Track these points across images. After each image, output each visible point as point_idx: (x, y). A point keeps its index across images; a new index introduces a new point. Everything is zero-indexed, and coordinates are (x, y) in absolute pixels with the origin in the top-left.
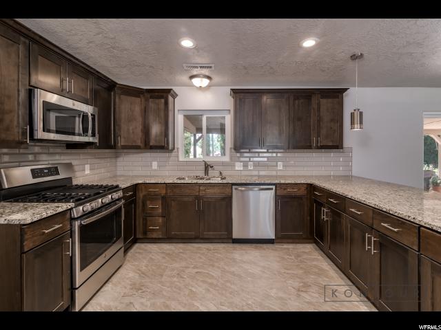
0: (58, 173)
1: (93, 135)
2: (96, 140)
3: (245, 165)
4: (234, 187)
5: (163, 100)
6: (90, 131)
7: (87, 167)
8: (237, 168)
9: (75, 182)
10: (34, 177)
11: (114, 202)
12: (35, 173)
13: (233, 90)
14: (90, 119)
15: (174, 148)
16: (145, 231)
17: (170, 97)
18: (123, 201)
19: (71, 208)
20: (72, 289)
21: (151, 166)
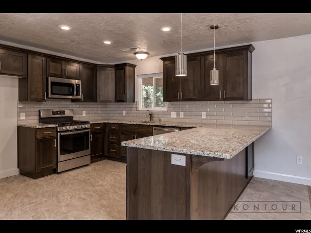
0: (64, 113)
1: (78, 95)
2: (80, 97)
3: (178, 115)
4: (154, 128)
5: (123, 70)
6: (75, 93)
7: (84, 113)
8: (172, 117)
10: (53, 114)
11: (86, 128)
13: (161, 59)
14: (75, 87)
15: (134, 102)
16: (109, 152)
17: (127, 68)
18: (90, 130)
19: (57, 127)
20: (57, 162)
21: (122, 114)
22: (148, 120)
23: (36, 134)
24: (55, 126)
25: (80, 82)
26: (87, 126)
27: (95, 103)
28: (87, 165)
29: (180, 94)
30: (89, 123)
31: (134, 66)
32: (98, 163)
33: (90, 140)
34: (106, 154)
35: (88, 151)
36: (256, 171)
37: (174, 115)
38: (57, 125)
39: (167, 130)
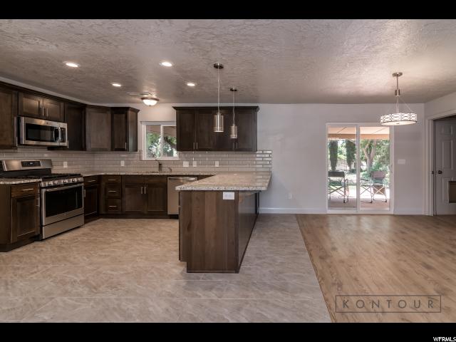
0: (40, 165)
1: (63, 141)
2: (66, 144)
3: (191, 164)
4: (168, 178)
5: (124, 115)
6: (60, 138)
7: (66, 163)
8: (184, 166)
9: (53, 172)
10: (23, 166)
11: (78, 182)
12: (23, 164)
13: (175, 108)
14: (60, 131)
15: (136, 150)
16: (107, 209)
17: (130, 112)
18: (83, 184)
19: (40, 182)
20: (41, 226)
21: (120, 164)
22: (157, 170)
23: (11, 192)
24: (38, 180)
25: (64, 125)
26: (80, 179)
27: (84, 152)
28: (78, 227)
29: (196, 145)
30: (81, 177)
31: (136, 111)
32: (93, 222)
33: (84, 195)
34: (103, 212)
35: (81, 210)
36: (260, 208)
37: (186, 164)
38: (41, 180)
39: (192, 179)
